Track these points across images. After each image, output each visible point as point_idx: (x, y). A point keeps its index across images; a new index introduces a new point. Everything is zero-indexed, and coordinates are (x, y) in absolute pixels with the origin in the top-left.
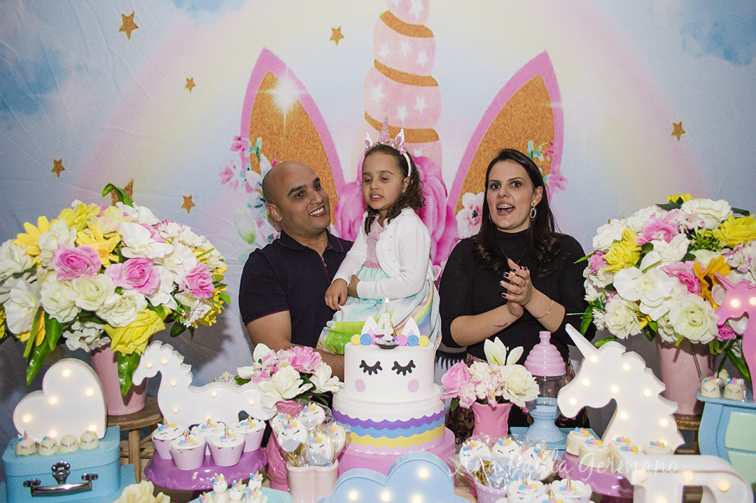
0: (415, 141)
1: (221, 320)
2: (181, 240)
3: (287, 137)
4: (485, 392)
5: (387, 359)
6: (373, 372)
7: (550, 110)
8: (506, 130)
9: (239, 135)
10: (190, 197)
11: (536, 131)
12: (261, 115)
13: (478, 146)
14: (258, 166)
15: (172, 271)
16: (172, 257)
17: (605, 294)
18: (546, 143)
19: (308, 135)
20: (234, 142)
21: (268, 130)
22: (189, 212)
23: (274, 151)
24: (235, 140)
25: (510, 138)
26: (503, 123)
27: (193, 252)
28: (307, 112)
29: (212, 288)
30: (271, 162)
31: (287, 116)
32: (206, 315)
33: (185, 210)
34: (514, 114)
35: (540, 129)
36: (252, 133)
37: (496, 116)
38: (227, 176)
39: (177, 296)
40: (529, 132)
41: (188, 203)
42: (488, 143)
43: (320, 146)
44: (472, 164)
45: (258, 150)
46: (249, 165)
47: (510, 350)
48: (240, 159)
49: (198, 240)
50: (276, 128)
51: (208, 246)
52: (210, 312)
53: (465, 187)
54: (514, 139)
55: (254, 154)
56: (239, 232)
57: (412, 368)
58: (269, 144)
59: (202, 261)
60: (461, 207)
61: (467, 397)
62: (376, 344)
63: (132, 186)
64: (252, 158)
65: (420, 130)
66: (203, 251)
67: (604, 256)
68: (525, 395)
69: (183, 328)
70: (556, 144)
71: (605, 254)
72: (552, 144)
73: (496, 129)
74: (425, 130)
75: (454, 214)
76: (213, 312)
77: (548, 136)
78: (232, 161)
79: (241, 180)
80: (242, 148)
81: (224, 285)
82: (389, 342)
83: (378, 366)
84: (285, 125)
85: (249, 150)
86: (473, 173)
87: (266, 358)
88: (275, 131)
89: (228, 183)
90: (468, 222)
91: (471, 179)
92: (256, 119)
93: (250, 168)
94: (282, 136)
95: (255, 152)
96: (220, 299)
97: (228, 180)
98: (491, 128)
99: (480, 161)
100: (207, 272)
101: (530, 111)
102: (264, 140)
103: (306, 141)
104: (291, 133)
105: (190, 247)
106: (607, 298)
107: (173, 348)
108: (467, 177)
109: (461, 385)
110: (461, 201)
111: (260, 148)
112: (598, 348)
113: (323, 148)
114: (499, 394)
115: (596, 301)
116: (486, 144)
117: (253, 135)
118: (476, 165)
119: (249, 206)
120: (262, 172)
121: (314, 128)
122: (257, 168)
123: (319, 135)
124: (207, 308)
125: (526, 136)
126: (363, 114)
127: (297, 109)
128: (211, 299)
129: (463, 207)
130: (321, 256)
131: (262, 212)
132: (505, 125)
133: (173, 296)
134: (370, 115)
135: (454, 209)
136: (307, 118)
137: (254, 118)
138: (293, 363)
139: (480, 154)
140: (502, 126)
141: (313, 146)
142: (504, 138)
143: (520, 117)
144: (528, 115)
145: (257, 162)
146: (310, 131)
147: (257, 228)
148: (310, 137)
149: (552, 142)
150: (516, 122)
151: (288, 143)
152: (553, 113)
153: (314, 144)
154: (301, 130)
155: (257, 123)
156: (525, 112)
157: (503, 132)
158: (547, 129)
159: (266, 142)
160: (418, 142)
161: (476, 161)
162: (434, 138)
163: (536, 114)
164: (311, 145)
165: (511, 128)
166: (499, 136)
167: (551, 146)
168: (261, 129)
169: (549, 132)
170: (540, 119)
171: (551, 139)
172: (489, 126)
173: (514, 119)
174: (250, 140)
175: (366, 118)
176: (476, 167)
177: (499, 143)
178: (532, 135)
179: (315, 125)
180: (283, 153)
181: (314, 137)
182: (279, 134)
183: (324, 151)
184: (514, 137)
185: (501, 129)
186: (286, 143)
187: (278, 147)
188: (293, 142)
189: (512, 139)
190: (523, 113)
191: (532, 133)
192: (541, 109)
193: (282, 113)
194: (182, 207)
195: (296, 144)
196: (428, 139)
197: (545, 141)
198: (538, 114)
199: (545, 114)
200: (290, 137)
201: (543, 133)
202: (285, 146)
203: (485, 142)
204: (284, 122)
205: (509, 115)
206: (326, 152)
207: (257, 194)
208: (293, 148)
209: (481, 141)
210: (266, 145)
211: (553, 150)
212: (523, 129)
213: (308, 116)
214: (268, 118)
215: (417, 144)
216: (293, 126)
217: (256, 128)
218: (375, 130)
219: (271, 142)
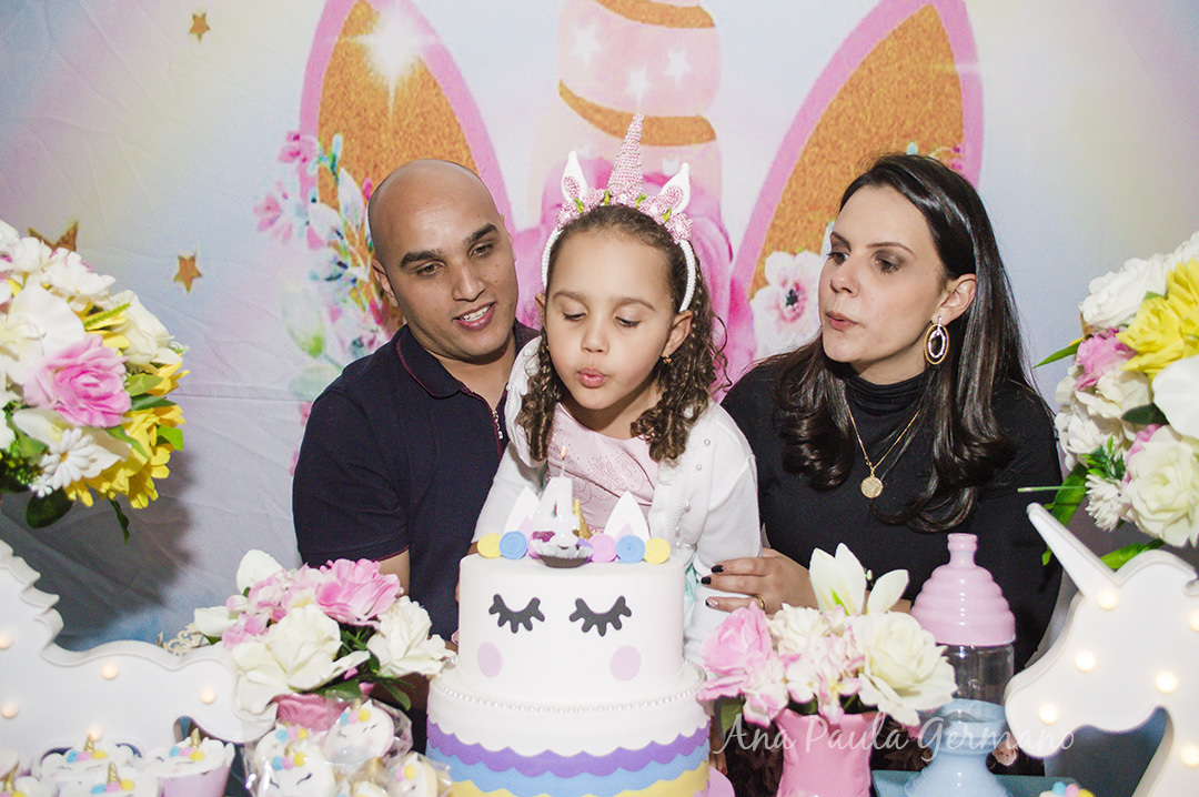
0: (665, 141)
4: (810, 684)
5: (558, 591)
6: (521, 625)
7: (954, 79)
8: (860, 121)
9: (295, 129)
10: (193, 259)
11: (923, 123)
12: (342, 88)
13: (800, 153)
14: (334, 194)
17: (1122, 433)
18: (946, 149)
19: (439, 129)
20: (287, 144)
21: (357, 120)
22: (188, 289)
23: (367, 162)
24: (288, 139)
25: (868, 137)
26: (854, 105)
28: (439, 82)
30: (361, 184)
31: (397, 89)
32: (107, 473)
33: (182, 285)
34: (876, 87)
35: (931, 117)
37: (838, 90)
38: (270, 215)
39: (17, 417)
40: (909, 123)
41: (188, 271)
42: (821, 148)
43: (464, 152)
44: (786, 191)
45: (334, 160)
46: (315, 192)
47: (876, 577)
48: (296, 179)
50: (372, 114)
52: (116, 466)
53: (770, 240)
54: (875, 140)
55: (325, 169)
56: (292, 335)
57: (622, 617)
58: (358, 149)
60: (761, 282)
61: (764, 697)
62: (535, 555)
63: (74, 235)
64: (321, 177)
65: (676, 118)
67: (1118, 338)
68: (917, 693)
70: (968, 150)
71: (1119, 331)
72: (957, 150)
73: (837, 118)
74: (685, 119)
75: (748, 297)
77: (951, 133)
78: (279, 184)
79: (299, 223)
80: (302, 156)
82: (565, 549)
83: (533, 610)
84: (391, 110)
85: (315, 159)
86: (789, 209)
87: (262, 585)
88: (371, 121)
89: (270, 230)
90: (776, 313)
91: (783, 224)
92: (332, 96)
93: (318, 199)
95: (328, 164)
97: (272, 222)
98: (826, 115)
99: (804, 185)
101: (911, 81)
102: (346, 139)
103: (435, 142)
104: (404, 124)
106: (1128, 443)
107: (11, 550)
108: (776, 217)
109: (750, 662)
110: (763, 271)
111: (339, 156)
113: (470, 157)
114: (848, 689)
116: (817, 149)
117: (325, 129)
118: (794, 193)
119: (314, 277)
120: (342, 207)
121: (453, 115)
122: (331, 198)
123: (464, 129)
125: (903, 133)
126: (556, 84)
127: (417, 76)
128: (114, 430)
129: (766, 283)
131: (340, 289)
132: (857, 111)
133: (7, 416)
134: (569, 86)
135: (747, 286)
136: (437, 94)
137: (327, 93)
138: (325, 600)
139: (804, 171)
140: (851, 112)
141: (450, 153)
142: (856, 137)
143: (889, 92)
144: (908, 89)
145: (331, 186)
146: (444, 122)
147: (328, 323)
148: (444, 134)
149: (958, 146)
150: (882, 104)
151: (397, 147)
152: (961, 86)
153: (451, 148)
154: (425, 119)
155: (334, 103)
156: (899, 83)
157: (852, 124)
158: (948, 119)
159: (352, 144)
160: (672, 144)
161: (794, 184)
162: (705, 137)
163: (925, 87)
164: (444, 150)
165: (869, 116)
166: (844, 133)
167: (957, 154)
168: (342, 116)
169: (952, 124)
170: (933, 98)
171: (954, 138)
172: (823, 111)
173: (878, 96)
174: (319, 139)
175: (561, 94)
176: (795, 197)
177: (844, 146)
178: (916, 130)
179: (453, 107)
180: (387, 167)
181: (451, 134)
182: (380, 126)
183: (473, 163)
184: (877, 133)
185: (849, 118)
186: (393, 147)
187: (377, 154)
188: (407, 145)
189: (872, 138)
190: (896, 83)
191: (915, 126)
192: (934, 77)
193: (385, 84)
194: (175, 279)
195: (413, 146)
196: (693, 138)
197: (942, 145)
198: (929, 86)
199: (944, 87)
200: (401, 133)
201: (940, 126)
202: (391, 151)
203: (814, 145)
204: (391, 102)
205: (867, 89)
206: (477, 166)
207: (331, 253)
208: (408, 156)
209: (806, 142)
210: (352, 150)
211: (960, 162)
212: (897, 118)
213: (440, 90)
214: (357, 93)
215: (669, 148)
216: (409, 110)
217: (332, 115)
218: (581, 119)
219: (363, 145)
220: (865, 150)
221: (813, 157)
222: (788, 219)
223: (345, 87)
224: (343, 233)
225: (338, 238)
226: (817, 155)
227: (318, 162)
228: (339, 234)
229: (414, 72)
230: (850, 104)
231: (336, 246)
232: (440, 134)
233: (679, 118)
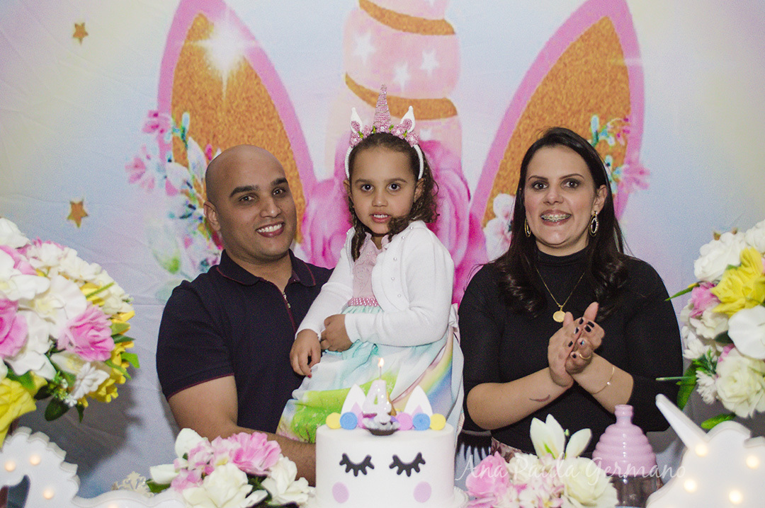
0: (421, 116)
1: (125, 392)
2: (62, 270)
3: (229, 111)
4: (533, 502)
5: (382, 451)
6: (360, 472)
7: (624, 69)
8: (558, 100)
9: (155, 108)
10: (81, 204)
11: (602, 101)
12: (188, 79)
13: (516, 124)
14: (184, 156)
15: (48, 320)
16: (46, 298)
17: (714, 347)
18: (619, 119)
19: (260, 109)
20: (149, 119)
21: (200, 102)
22: (78, 225)
23: (208, 133)
24: (150, 116)
25: (563, 112)
26: (553, 89)
27: (81, 288)
28: (259, 74)
29: (110, 344)
30: (204, 149)
31: (228, 79)
32: (100, 387)
33: (73, 222)
34: (569, 76)
35: (608, 97)
36: (174, 106)
37: (542, 79)
38: (138, 171)
39: (55, 357)
40: (593, 101)
41: (78, 212)
42: (531, 120)
43: (278, 125)
44: (507, 151)
45: (184, 131)
46: (170, 154)
48: (156, 145)
49: (88, 271)
50: (211, 98)
51: (104, 279)
52: (106, 381)
53: (496, 185)
54: (569, 114)
55: (178, 138)
56: (156, 257)
57: (420, 465)
58: (201, 123)
59: (94, 302)
60: (491, 215)
62: (365, 428)
64: (175, 144)
65: (428, 100)
66: (97, 287)
67: (713, 290)
69: (64, 407)
70: (634, 120)
71: (713, 286)
72: (626, 120)
73: (542, 99)
74: (435, 100)
75: (482, 225)
76: (111, 382)
77: (622, 108)
78: (144, 148)
79: (159, 177)
80: (160, 129)
81: (128, 340)
82: (384, 424)
83: (367, 462)
84: (224, 95)
85: (170, 131)
86: (509, 164)
87: (195, 452)
88: (210, 104)
89: (139, 182)
90: (501, 237)
91: (505, 174)
92: (181, 85)
93: (173, 159)
94: (221, 110)
95: (179, 134)
96: (124, 361)
97: (139, 177)
98: (534, 96)
99: (519, 146)
100: (101, 320)
101: (594, 71)
102: (193, 116)
103: (257, 118)
104: (234, 105)
105: (76, 281)
106: (718, 354)
107: (48, 438)
108: (501, 170)
109: (497, 489)
110: (492, 207)
111: (187, 128)
112: (707, 431)
113: (283, 128)
114: (555, 504)
115: (703, 360)
116: (528, 121)
117: (176, 109)
118: (513, 153)
119: (172, 216)
120: (190, 165)
121: (270, 98)
122: (182, 159)
123: (277, 108)
124: (102, 376)
125: (588, 109)
126: (343, 76)
127: (243, 70)
128: (108, 362)
129: (494, 216)
130: (282, 290)
131: (191, 224)
132: (556, 93)
133: (49, 357)
134: (353, 77)
135: (481, 219)
136: (258, 84)
137: (178, 83)
138: (237, 459)
139: (520, 136)
140: (552, 94)
141: (268, 126)
142: (556, 112)
143: (578, 80)
144: (592, 77)
145: (182, 150)
146: (264, 103)
147: (182, 249)
148: (263, 112)
149: (627, 117)
150: (573, 87)
151: (229, 121)
152: (629, 74)
153: (269, 122)
154: (249, 101)
155: (182, 90)
156: (585, 73)
157: (553, 103)
158: (620, 98)
159: (196, 120)
160: (426, 119)
161: (513, 146)
162: (449, 113)
163: (603, 76)
164: (264, 124)
165: (565, 97)
166: (547, 109)
167: (626, 123)
168: (189, 99)
169: (622, 101)
170: (609, 83)
171: (625, 113)
172: (532, 94)
173: (570, 83)
174: (173, 116)
175: (347, 83)
176: (513, 156)
177: (547, 119)
178: (597, 106)
179: (270, 93)
180: (223, 136)
181: (268, 112)
182: (217, 107)
183: (285, 133)
184: (570, 109)
185: (551, 98)
186: (226, 121)
187: (215, 127)
188: (237, 120)
189: (567, 113)
190: (583, 73)
191: (596, 104)
192: (609, 68)
193: (219, 76)
194: (68, 218)
195: (241, 122)
196: (441, 114)
197: (616, 116)
198: (606, 75)
199: (616, 75)
200: (232, 112)
201: (614, 103)
202: (226, 125)
203: (526, 118)
204: (224, 90)
205: (563, 78)
206: (288, 135)
207: (183, 198)
208: (238, 128)
209: (521, 116)
210: (197, 124)
211: (628, 129)
212: (584, 98)
213: (260, 80)
214: (199, 83)
215: (424, 121)
216: (237, 95)
217: (182, 98)
218: (361, 101)
219: (204, 120)
220: (562, 121)
221: (526, 127)
222: (508, 170)
223: (190, 77)
224: (192, 185)
225: (188, 188)
226: (529, 125)
227: (172, 133)
228: (189, 184)
229: (241, 67)
230: (551, 88)
231: (186, 193)
232: (261, 112)
233: (431, 100)
